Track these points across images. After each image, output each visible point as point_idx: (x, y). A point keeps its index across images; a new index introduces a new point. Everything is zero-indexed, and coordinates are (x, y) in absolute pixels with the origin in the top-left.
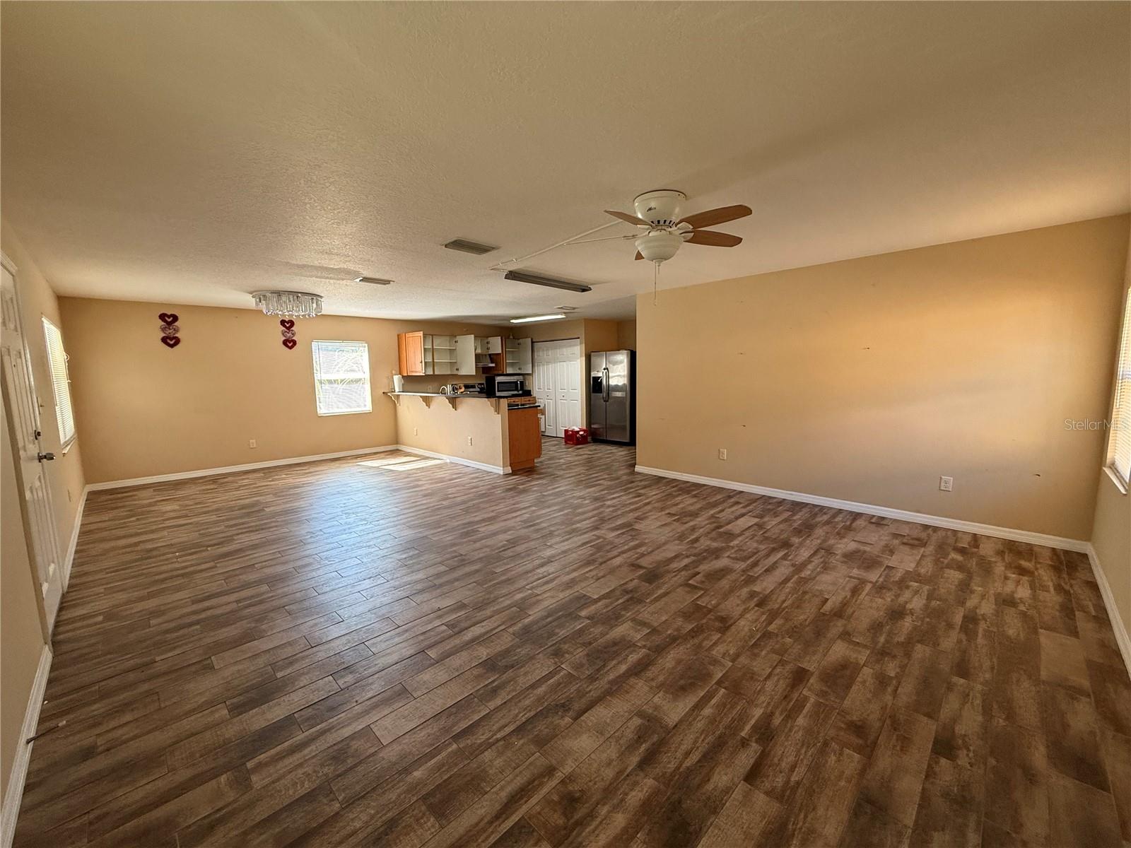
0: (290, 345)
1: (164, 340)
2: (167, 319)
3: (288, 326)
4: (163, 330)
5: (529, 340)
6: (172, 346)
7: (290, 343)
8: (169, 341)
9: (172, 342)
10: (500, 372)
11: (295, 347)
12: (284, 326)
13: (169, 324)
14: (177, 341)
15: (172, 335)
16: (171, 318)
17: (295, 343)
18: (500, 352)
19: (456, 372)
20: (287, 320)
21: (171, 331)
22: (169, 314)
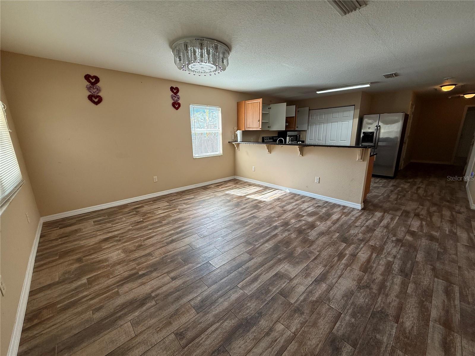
0: (177, 106)
1: (90, 98)
2: (91, 80)
3: (175, 91)
4: (89, 89)
5: (307, 109)
6: (97, 103)
7: (176, 105)
8: (94, 99)
9: (96, 100)
10: (292, 129)
11: (180, 108)
12: (173, 92)
13: (93, 84)
14: (100, 100)
15: (96, 94)
16: (94, 80)
17: (179, 105)
18: (294, 116)
19: (268, 129)
20: (174, 87)
21: (94, 91)
22: (92, 75)
